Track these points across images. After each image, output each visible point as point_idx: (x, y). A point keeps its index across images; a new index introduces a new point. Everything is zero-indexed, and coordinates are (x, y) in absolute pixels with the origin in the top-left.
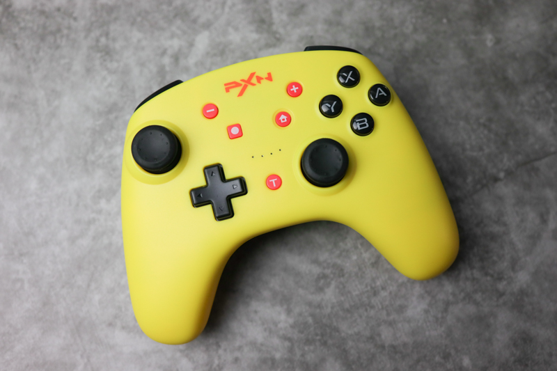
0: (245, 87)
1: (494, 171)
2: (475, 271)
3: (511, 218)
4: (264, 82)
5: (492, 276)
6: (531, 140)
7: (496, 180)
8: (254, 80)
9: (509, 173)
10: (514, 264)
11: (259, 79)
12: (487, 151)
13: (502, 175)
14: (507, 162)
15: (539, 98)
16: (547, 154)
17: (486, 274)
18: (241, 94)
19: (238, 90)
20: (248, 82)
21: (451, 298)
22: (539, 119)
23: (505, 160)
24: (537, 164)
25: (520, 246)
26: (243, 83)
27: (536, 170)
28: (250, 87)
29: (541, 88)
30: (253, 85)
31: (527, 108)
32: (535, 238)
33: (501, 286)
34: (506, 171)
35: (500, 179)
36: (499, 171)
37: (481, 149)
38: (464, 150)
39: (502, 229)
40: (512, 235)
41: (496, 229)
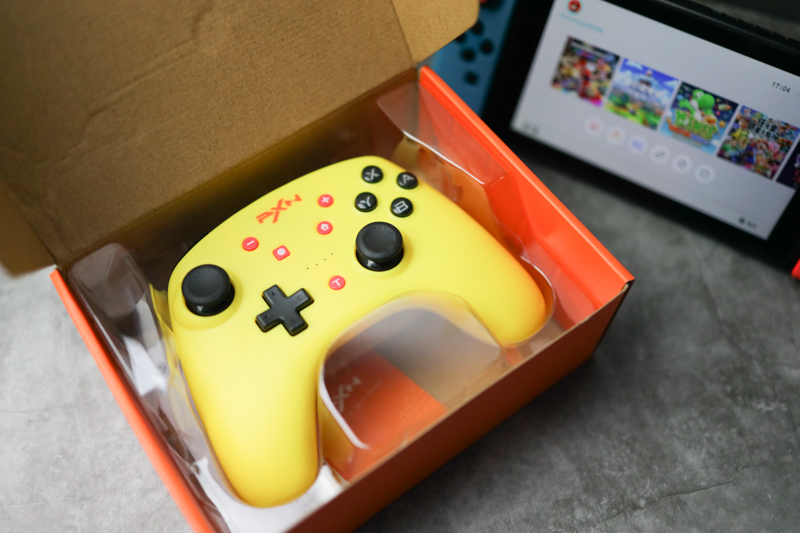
1: (634, 496)
6: (680, 469)
7: (635, 507)
8: (284, 205)
9: (651, 502)
11: (288, 203)
13: (642, 503)
14: (649, 489)
15: (691, 424)
16: (697, 489)
22: (689, 447)
23: (648, 486)
24: (683, 497)
26: (274, 211)
28: (282, 213)
29: (695, 414)
30: (284, 209)
31: (676, 432)
34: (647, 499)
35: (639, 508)
36: (639, 497)
37: (621, 469)
38: (601, 467)
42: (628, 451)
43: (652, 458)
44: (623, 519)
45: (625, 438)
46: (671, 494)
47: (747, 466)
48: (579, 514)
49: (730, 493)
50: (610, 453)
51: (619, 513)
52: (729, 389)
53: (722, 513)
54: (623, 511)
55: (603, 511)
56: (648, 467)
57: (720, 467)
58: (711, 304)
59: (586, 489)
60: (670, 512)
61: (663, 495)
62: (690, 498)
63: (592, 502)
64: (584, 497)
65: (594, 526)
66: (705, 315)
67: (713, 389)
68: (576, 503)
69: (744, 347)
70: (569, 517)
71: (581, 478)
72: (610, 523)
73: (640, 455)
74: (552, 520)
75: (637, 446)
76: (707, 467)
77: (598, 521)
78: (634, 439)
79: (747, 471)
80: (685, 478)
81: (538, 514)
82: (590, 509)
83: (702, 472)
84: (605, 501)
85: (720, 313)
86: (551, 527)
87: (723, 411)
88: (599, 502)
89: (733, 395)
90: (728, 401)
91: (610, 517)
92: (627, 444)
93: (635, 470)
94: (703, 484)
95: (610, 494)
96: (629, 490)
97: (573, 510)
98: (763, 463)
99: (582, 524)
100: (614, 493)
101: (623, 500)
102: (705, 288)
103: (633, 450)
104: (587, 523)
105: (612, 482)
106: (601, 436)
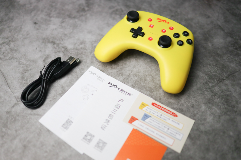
1: (222, 77)
2: (225, 106)
3: (232, 89)
5: (231, 106)
6: (231, 68)
7: (224, 80)
9: (227, 78)
10: (237, 102)
12: (218, 72)
13: (225, 78)
14: (225, 75)
15: (229, 58)
16: (237, 72)
17: (229, 106)
21: (220, 114)
22: (231, 63)
23: (224, 74)
24: (234, 74)
25: (237, 97)
27: (235, 76)
29: (229, 55)
31: (226, 60)
33: (235, 109)
34: (226, 77)
35: (225, 79)
36: (223, 77)
37: (216, 72)
38: (211, 73)
39: (230, 93)
40: (234, 94)
41: (228, 93)
42: (216, 68)
43: (223, 68)
44: (222, 83)
45: (214, 65)
46: (231, 75)
48: (210, 85)
50: (212, 69)
51: (220, 82)
52: (235, 48)
55: (216, 82)
56: (223, 70)
58: (223, 30)
59: (210, 79)
60: (232, 78)
61: (229, 75)
62: (236, 74)
63: (212, 81)
64: (210, 81)
65: (215, 87)
66: (222, 32)
67: (231, 48)
68: (208, 82)
69: (234, 37)
70: (208, 86)
71: (207, 77)
72: (219, 85)
73: (220, 68)
74: (204, 88)
75: (218, 66)
76: (237, 66)
77: (216, 85)
78: (217, 64)
80: (233, 70)
81: (200, 87)
82: (212, 83)
83: (236, 68)
84: (215, 80)
85: (226, 31)
86: (205, 90)
87: (235, 53)
88: (214, 81)
89: (236, 49)
90: (236, 50)
91: (218, 83)
92: (215, 66)
93: (220, 71)
94: (238, 70)
95: (216, 78)
96: (220, 76)
97: (208, 84)
99: (212, 87)
100: (217, 78)
101: (220, 79)
102: (220, 26)
103: (217, 67)
104: (213, 86)
105: (215, 75)
106: (208, 66)
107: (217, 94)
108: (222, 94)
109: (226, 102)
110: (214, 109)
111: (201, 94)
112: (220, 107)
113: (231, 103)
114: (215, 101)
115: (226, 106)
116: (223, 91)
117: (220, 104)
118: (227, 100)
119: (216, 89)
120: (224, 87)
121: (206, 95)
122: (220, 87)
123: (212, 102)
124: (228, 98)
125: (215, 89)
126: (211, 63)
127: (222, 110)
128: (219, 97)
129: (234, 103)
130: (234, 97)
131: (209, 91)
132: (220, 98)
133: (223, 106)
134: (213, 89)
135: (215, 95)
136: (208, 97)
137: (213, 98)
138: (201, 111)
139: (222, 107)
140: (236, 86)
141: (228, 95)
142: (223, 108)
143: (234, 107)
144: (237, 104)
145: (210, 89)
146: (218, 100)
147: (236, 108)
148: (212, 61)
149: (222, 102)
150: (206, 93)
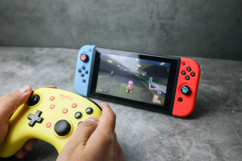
0: (64, 98)
1: (174, 133)
3: (181, 143)
4: (69, 99)
5: (177, 157)
6: (184, 127)
7: (174, 135)
8: (68, 98)
9: (178, 134)
10: (184, 154)
11: (69, 98)
12: (171, 129)
13: (176, 134)
17: (175, 156)
18: (62, 99)
19: (62, 97)
20: (66, 97)
22: (185, 123)
23: (177, 131)
24: (186, 132)
25: (185, 150)
26: (65, 97)
27: (187, 133)
28: (65, 99)
30: (67, 98)
32: (189, 148)
36: (175, 133)
37: (169, 129)
38: (164, 129)
39: (178, 146)
40: (182, 147)
41: (176, 146)
43: (176, 126)
44: (172, 137)
45: (168, 123)
46: (183, 132)
47: (200, 124)
48: (160, 138)
49: (198, 130)
50: (165, 126)
51: (171, 136)
53: (197, 133)
54: (172, 136)
56: (176, 128)
57: (194, 125)
59: (161, 133)
60: (184, 135)
61: (181, 132)
62: (188, 132)
63: (163, 135)
64: (161, 135)
65: (165, 140)
68: (159, 136)
70: (158, 139)
71: (159, 131)
72: (169, 139)
73: (173, 126)
76: (190, 126)
77: (166, 139)
78: (171, 123)
79: (201, 125)
80: (186, 128)
81: (150, 139)
82: (163, 137)
83: (190, 127)
84: (166, 135)
86: (154, 141)
88: (165, 135)
91: (168, 137)
92: (169, 124)
93: (172, 128)
94: (190, 129)
96: (172, 132)
97: (158, 137)
98: (204, 124)
99: (161, 140)
100: (168, 133)
101: (171, 134)
103: (171, 125)
104: (163, 139)
105: (167, 131)
106: (162, 124)
107: (165, 146)
108: (170, 146)
109: (173, 153)
110: (159, 157)
111: (149, 144)
112: (166, 156)
113: (177, 154)
114: (161, 151)
115: (171, 156)
116: (171, 144)
117: (166, 154)
118: (174, 151)
119: (166, 142)
120: (173, 141)
121: (154, 145)
122: (170, 140)
123: (158, 152)
124: (176, 149)
125: (164, 142)
126: (166, 122)
127: (167, 159)
128: (166, 148)
129: (180, 154)
130: (182, 149)
131: (158, 142)
132: (168, 149)
133: (169, 156)
134: (162, 141)
135: (163, 146)
136: (155, 147)
137: (161, 148)
138: (145, 158)
139: (167, 157)
140: (186, 141)
141: (176, 148)
142: (169, 158)
143: (180, 157)
144: (184, 155)
145: (159, 141)
146: (165, 150)
147: (181, 159)
148: (167, 120)
149: (169, 153)
150: (154, 144)
